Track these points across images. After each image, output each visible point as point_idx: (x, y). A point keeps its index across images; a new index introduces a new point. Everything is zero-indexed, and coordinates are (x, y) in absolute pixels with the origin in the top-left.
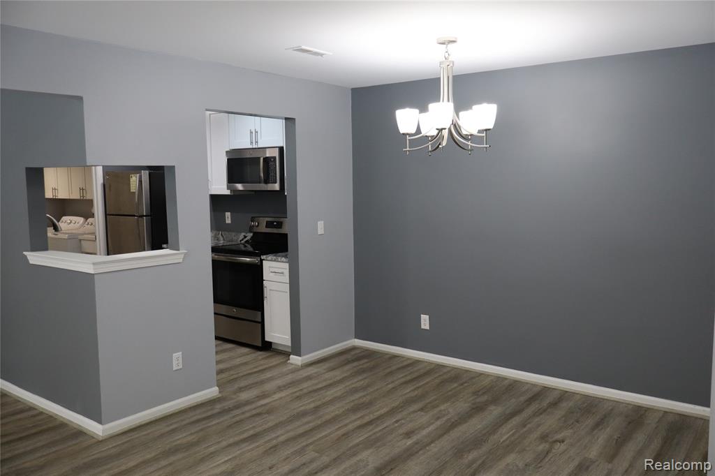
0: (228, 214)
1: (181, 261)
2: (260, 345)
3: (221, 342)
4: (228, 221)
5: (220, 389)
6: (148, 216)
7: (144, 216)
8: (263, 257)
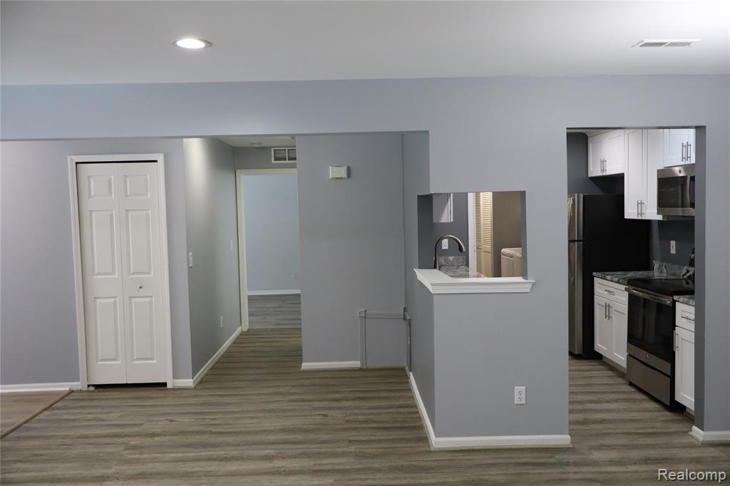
0: (673, 243)
1: (528, 290)
2: (668, 404)
3: (633, 390)
4: (673, 251)
5: (572, 440)
6: (581, 241)
7: (575, 241)
8: (676, 298)
